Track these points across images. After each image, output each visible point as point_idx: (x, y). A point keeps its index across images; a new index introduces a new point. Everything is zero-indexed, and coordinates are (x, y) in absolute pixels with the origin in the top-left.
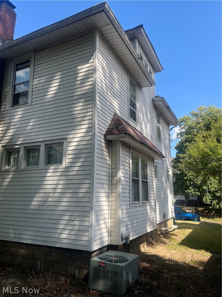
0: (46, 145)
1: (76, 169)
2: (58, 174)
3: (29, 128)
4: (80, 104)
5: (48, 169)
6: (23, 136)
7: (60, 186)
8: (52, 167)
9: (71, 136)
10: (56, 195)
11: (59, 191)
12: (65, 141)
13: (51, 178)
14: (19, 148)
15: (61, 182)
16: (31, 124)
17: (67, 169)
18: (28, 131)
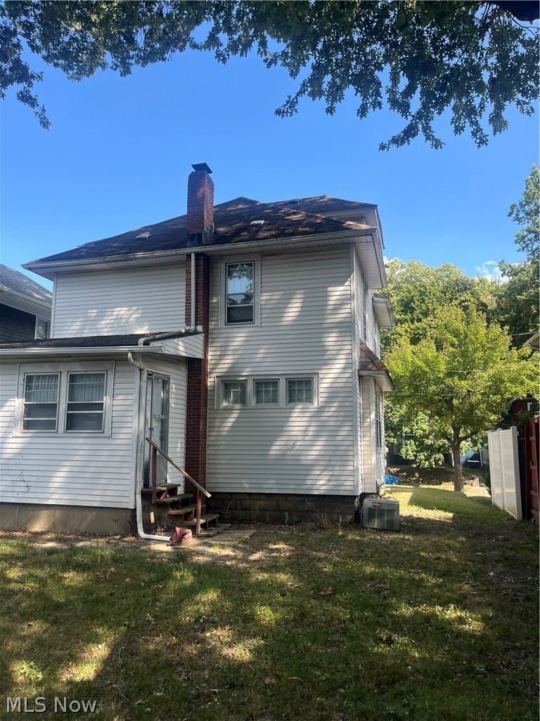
0: (286, 379)
1: (333, 409)
2: (307, 414)
3: (260, 356)
4: (334, 335)
5: (294, 408)
6: (251, 365)
7: (311, 429)
8: (300, 407)
9: (325, 371)
10: (307, 438)
11: (311, 433)
12: (315, 377)
13: (298, 419)
14: (246, 380)
15: (313, 424)
16: (262, 351)
17: (321, 410)
18: (257, 360)
